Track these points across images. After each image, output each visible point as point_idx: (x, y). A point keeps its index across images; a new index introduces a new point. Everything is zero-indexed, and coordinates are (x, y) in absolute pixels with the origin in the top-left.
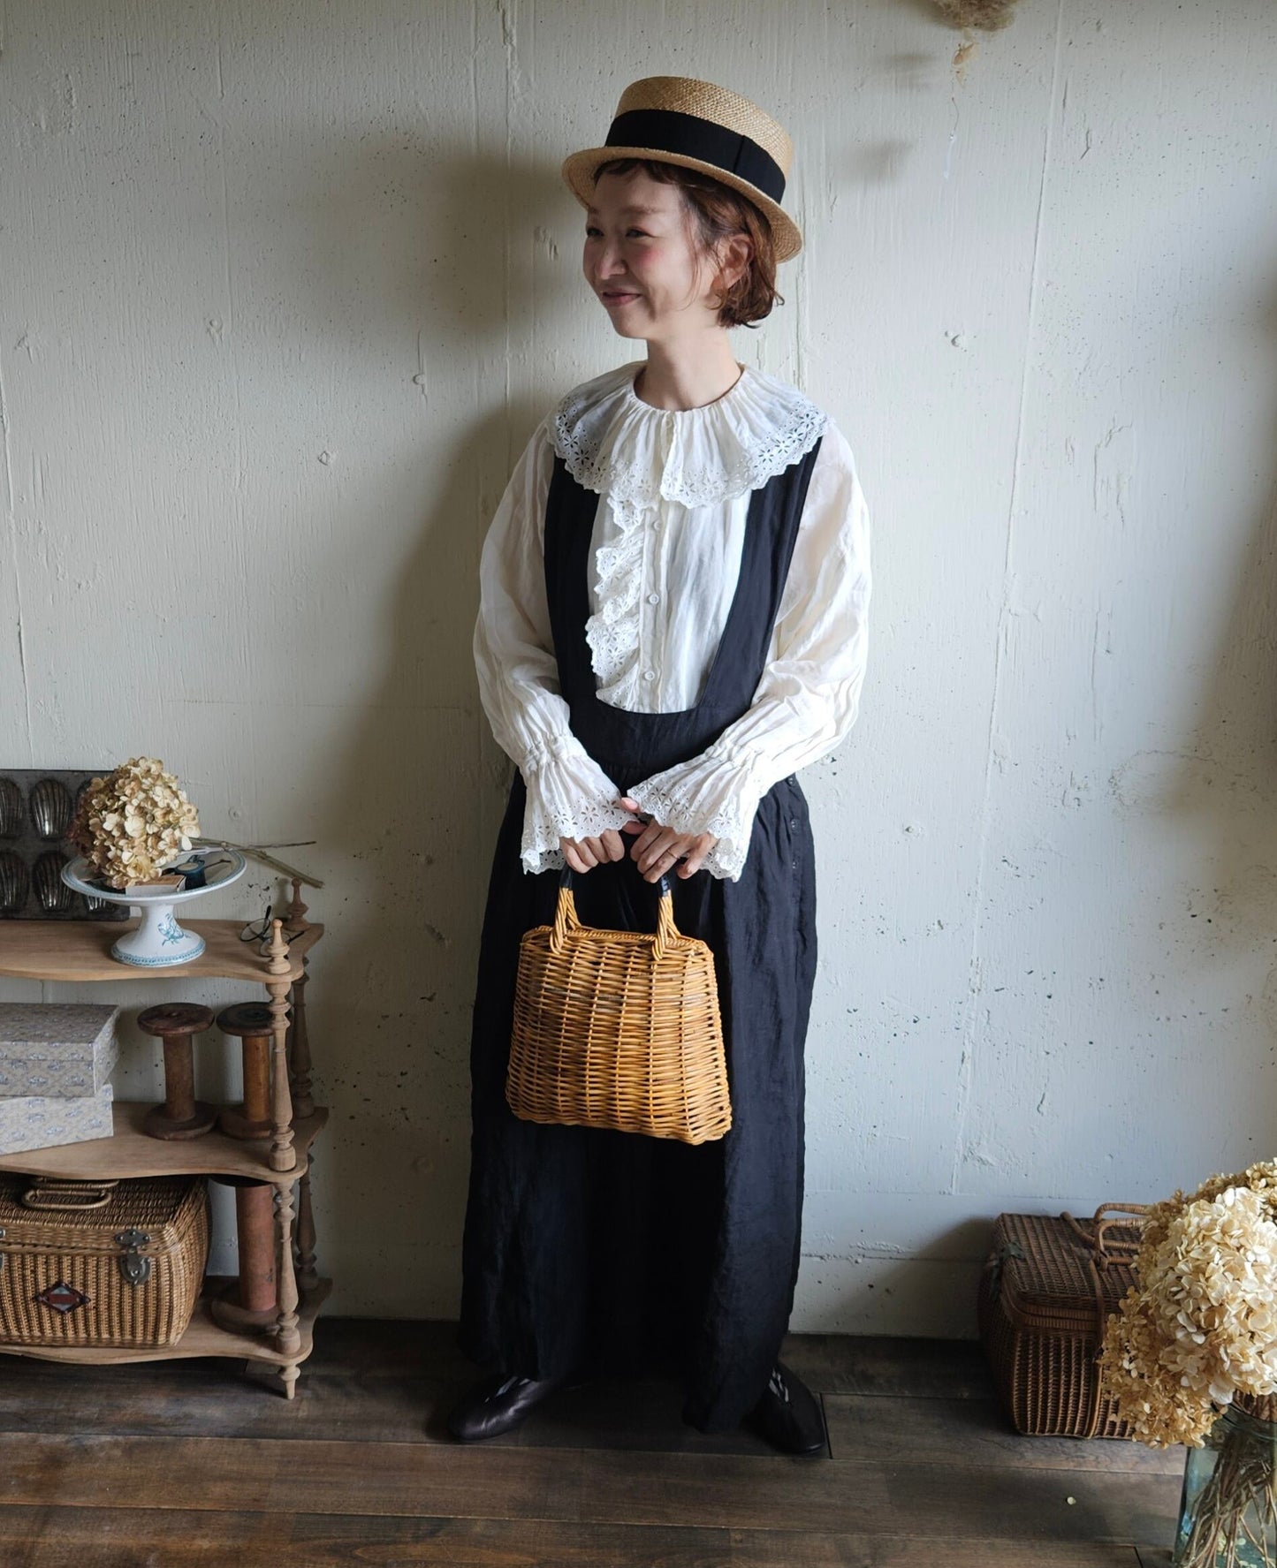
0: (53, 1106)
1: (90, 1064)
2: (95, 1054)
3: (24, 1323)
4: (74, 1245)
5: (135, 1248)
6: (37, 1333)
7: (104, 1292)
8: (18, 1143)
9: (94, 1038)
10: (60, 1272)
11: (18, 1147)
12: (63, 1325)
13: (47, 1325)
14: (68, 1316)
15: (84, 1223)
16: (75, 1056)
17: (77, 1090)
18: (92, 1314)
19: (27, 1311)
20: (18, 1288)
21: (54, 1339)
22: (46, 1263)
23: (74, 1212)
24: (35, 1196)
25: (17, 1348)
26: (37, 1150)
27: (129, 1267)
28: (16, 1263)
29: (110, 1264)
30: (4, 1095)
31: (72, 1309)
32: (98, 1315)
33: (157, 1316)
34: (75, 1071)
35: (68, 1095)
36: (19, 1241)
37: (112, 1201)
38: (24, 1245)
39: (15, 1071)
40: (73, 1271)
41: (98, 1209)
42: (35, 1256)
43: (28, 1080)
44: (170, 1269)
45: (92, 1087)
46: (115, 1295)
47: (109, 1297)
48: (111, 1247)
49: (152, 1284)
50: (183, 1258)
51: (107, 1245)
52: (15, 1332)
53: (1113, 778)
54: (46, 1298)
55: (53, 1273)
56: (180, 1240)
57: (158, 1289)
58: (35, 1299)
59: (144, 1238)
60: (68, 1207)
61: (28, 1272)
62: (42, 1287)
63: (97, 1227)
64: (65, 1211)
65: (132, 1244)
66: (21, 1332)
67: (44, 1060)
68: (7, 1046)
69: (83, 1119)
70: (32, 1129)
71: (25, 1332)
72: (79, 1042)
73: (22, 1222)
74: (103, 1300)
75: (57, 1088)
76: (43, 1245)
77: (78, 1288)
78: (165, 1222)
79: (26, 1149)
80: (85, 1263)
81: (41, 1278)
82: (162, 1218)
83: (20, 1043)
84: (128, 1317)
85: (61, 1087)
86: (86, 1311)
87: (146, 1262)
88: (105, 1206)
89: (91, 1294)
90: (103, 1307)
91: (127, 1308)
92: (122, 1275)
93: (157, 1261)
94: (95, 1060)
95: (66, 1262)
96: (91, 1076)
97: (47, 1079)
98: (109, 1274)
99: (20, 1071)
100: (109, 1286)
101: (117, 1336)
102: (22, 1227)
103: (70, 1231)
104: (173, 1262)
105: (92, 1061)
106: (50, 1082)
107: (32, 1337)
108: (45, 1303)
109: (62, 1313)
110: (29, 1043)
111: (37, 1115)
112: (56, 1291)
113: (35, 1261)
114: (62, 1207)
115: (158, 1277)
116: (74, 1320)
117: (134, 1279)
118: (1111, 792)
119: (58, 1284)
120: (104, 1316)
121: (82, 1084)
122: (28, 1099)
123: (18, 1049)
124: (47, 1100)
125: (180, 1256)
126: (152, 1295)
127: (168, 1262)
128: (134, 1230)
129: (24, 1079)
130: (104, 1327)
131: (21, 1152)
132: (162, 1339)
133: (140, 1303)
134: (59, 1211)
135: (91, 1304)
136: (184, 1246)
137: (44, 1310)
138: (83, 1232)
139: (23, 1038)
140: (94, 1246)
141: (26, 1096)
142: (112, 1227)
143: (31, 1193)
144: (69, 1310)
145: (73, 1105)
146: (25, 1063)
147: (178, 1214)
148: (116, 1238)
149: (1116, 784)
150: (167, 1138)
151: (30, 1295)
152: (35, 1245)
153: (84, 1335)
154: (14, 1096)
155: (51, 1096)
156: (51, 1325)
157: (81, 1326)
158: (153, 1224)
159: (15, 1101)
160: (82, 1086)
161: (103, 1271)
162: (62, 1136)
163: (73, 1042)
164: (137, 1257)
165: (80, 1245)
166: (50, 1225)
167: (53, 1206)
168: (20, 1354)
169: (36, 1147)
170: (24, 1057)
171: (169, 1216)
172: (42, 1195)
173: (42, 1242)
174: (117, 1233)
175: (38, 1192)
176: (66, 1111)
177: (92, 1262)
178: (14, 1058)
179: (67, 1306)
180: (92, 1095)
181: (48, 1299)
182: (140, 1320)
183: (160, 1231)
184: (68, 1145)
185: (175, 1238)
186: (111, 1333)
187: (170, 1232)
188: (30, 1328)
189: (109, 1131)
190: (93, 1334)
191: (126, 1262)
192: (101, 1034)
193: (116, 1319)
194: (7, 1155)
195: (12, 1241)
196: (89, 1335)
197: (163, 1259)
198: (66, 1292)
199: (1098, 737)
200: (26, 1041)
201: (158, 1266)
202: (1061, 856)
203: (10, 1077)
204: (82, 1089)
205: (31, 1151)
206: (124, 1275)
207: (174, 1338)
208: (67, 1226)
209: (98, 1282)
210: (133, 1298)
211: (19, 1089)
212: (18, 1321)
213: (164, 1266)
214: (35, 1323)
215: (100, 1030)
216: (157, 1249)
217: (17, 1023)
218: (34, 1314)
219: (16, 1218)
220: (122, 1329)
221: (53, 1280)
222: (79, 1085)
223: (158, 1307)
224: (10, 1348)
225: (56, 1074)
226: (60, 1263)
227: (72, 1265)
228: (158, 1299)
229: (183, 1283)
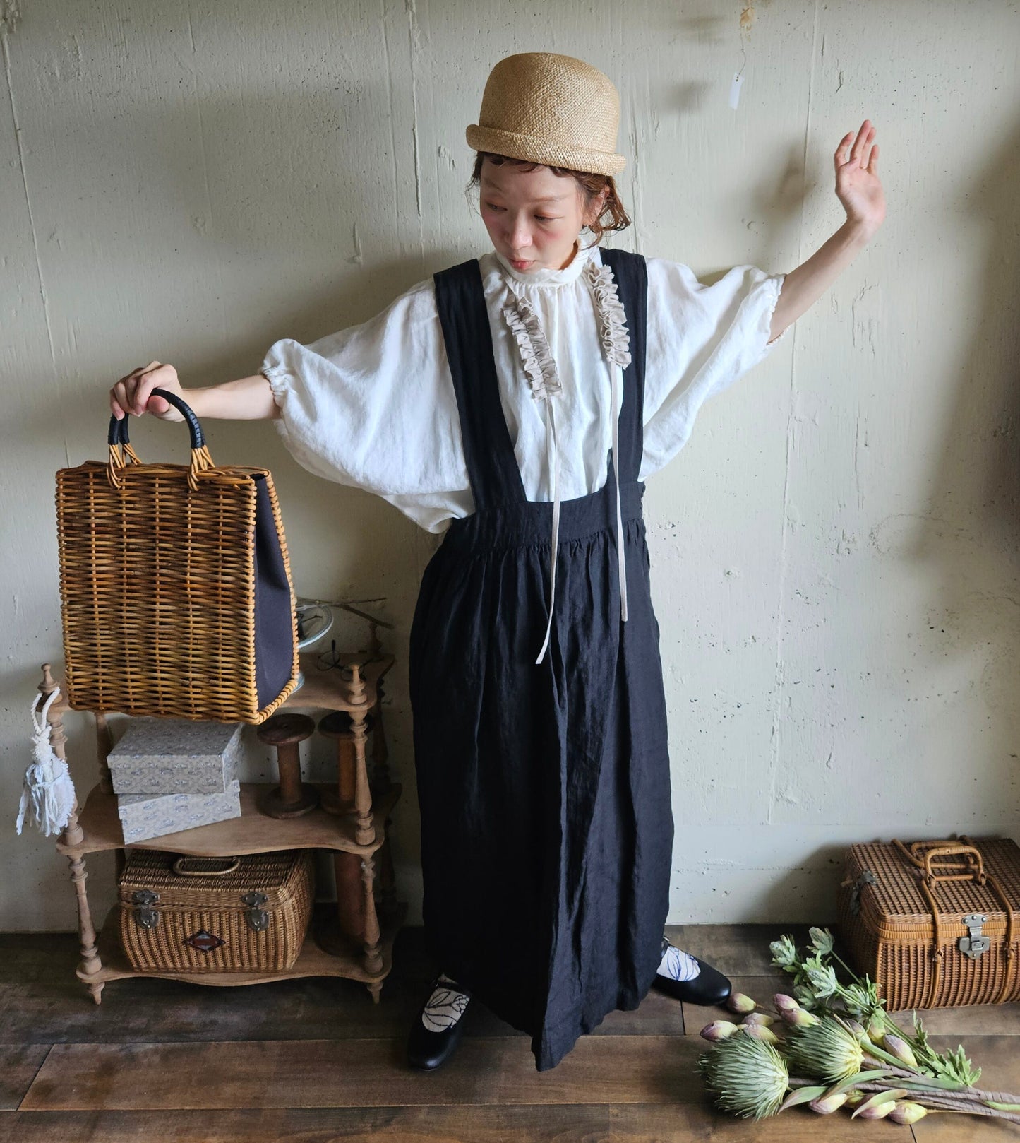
0: (194, 799)
1: (220, 770)
2: (223, 762)
3: (177, 959)
4: (211, 905)
5: (256, 907)
6: (187, 965)
7: (235, 936)
8: (168, 828)
9: (223, 749)
10: (202, 924)
11: (169, 830)
12: (207, 961)
13: (194, 959)
14: (210, 954)
15: (218, 888)
16: (209, 764)
17: (212, 788)
18: (227, 952)
19: (179, 951)
20: (171, 936)
21: (200, 969)
22: (191, 917)
23: (212, 877)
24: (184, 862)
25: (173, 975)
26: (184, 831)
27: (253, 919)
28: (168, 918)
29: (239, 917)
30: (157, 794)
31: (212, 948)
32: (232, 952)
33: (276, 950)
34: (209, 775)
35: (205, 792)
36: (170, 903)
37: (241, 865)
38: (174, 905)
39: (164, 776)
40: (211, 923)
41: (229, 874)
42: (183, 913)
43: (174, 782)
44: (283, 918)
45: (223, 785)
46: (244, 938)
47: (240, 939)
48: (239, 905)
49: (271, 930)
50: (294, 909)
51: (236, 904)
52: (171, 965)
53: (872, 533)
54: (194, 941)
55: (196, 924)
56: (291, 896)
57: (276, 933)
58: (184, 942)
59: (263, 898)
60: (207, 874)
61: (178, 924)
62: (189, 934)
63: (228, 890)
64: (205, 877)
65: (254, 903)
66: (176, 966)
67: (186, 768)
68: (155, 759)
69: (217, 806)
70: (178, 817)
71: (179, 965)
72: (211, 754)
73: (172, 888)
74: (235, 941)
75: (196, 787)
76: (188, 906)
77: (216, 934)
78: (279, 885)
79: (175, 831)
80: (220, 917)
81: (188, 928)
82: (277, 881)
83: (167, 757)
84: (254, 953)
85: (199, 786)
86: (222, 950)
87: (265, 915)
88: (236, 871)
89: (226, 938)
90: (235, 947)
91: (253, 946)
92: (248, 924)
93: (274, 913)
94: (224, 766)
95: (206, 917)
96: (222, 778)
97: (188, 781)
98: (239, 924)
99: (167, 776)
100: (239, 932)
101: (247, 965)
102: (172, 891)
103: (208, 894)
104: (286, 913)
105: (222, 767)
106: (190, 783)
107: (183, 968)
108: (191, 945)
109: (205, 951)
110: (174, 756)
111: (182, 806)
112: (200, 937)
113: (183, 916)
114: (202, 874)
115: (275, 924)
116: (214, 956)
117: (257, 927)
118: (872, 544)
119: (201, 932)
120: (236, 953)
121: (215, 784)
122: (174, 796)
123: (166, 760)
124: (189, 796)
125: (291, 908)
126: (271, 937)
127: (282, 913)
128: (256, 893)
129: (172, 782)
130: (237, 960)
131: (171, 834)
132: (280, 966)
133: (263, 943)
134: (200, 877)
135: (226, 945)
136: (294, 899)
137: (192, 950)
138: (218, 894)
139: (168, 752)
140: (226, 905)
141: (172, 794)
142: (239, 890)
143: (181, 861)
144: (210, 949)
145: (210, 798)
146: (171, 770)
147: (289, 877)
148: (243, 899)
149: (875, 538)
150: (280, 817)
151: (180, 940)
152: (182, 906)
153: (223, 965)
154: (164, 794)
155: (193, 793)
156: (198, 960)
157: (220, 960)
158: (270, 887)
159: (165, 798)
160: (215, 785)
161: (234, 921)
162: (202, 819)
163: (207, 754)
164: (258, 913)
165: (216, 905)
166: (193, 889)
167: (196, 873)
168: (175, 979)
169: (182, 830)
170: (170, 767)
171: (282, 881)
172: (189, 862)
173: (187, 903)
174: (244, 894)
175: (185, 860)
176: (205, 802)
177: (225, 916)
178: (163, 767)
179: (208, 947)
180: (222, 792)
181: (194, 943)
182: (263, 953)
183: (275, 893)
184: (207, 825)
185: (287, 895)
186: (243, 964)
187: (283, 892)
188: (182, 962)
189: (238, 813)
190: (229, 964)
191: (251, 914)
192: (229, 745)
193: (245, 954)
194: (161, 836)
195: (164, 903)
196: (226, 965)
197: (278, 912)
198: (206, 937)
199: (861, 505)
200: (172, 754)
201: (274, 917)
202: (838, 589)
203: (161, 781)
204: (215, 787)
205: (179, 832)
206: (249, 925)
207: (289, 965)
208: (205, 890)
209: (231, 930)
210: (258, 940)
211: (168, 789)
212: (172, 958)
213: (279, 917)
214: (185, 959)
215: (227, 741)
216: (273, 905)
217: (167, 737)
218: (183, 952)
219: (167, 884)
220: (250, 960)
221: (197, 930)
222: (212, 785)
223: (276, 946)
224: (169, 975)
225: (195, 777)
226: (201, 918)
227: (211, 918)
228: (276, 940)
229: (294, 927)
